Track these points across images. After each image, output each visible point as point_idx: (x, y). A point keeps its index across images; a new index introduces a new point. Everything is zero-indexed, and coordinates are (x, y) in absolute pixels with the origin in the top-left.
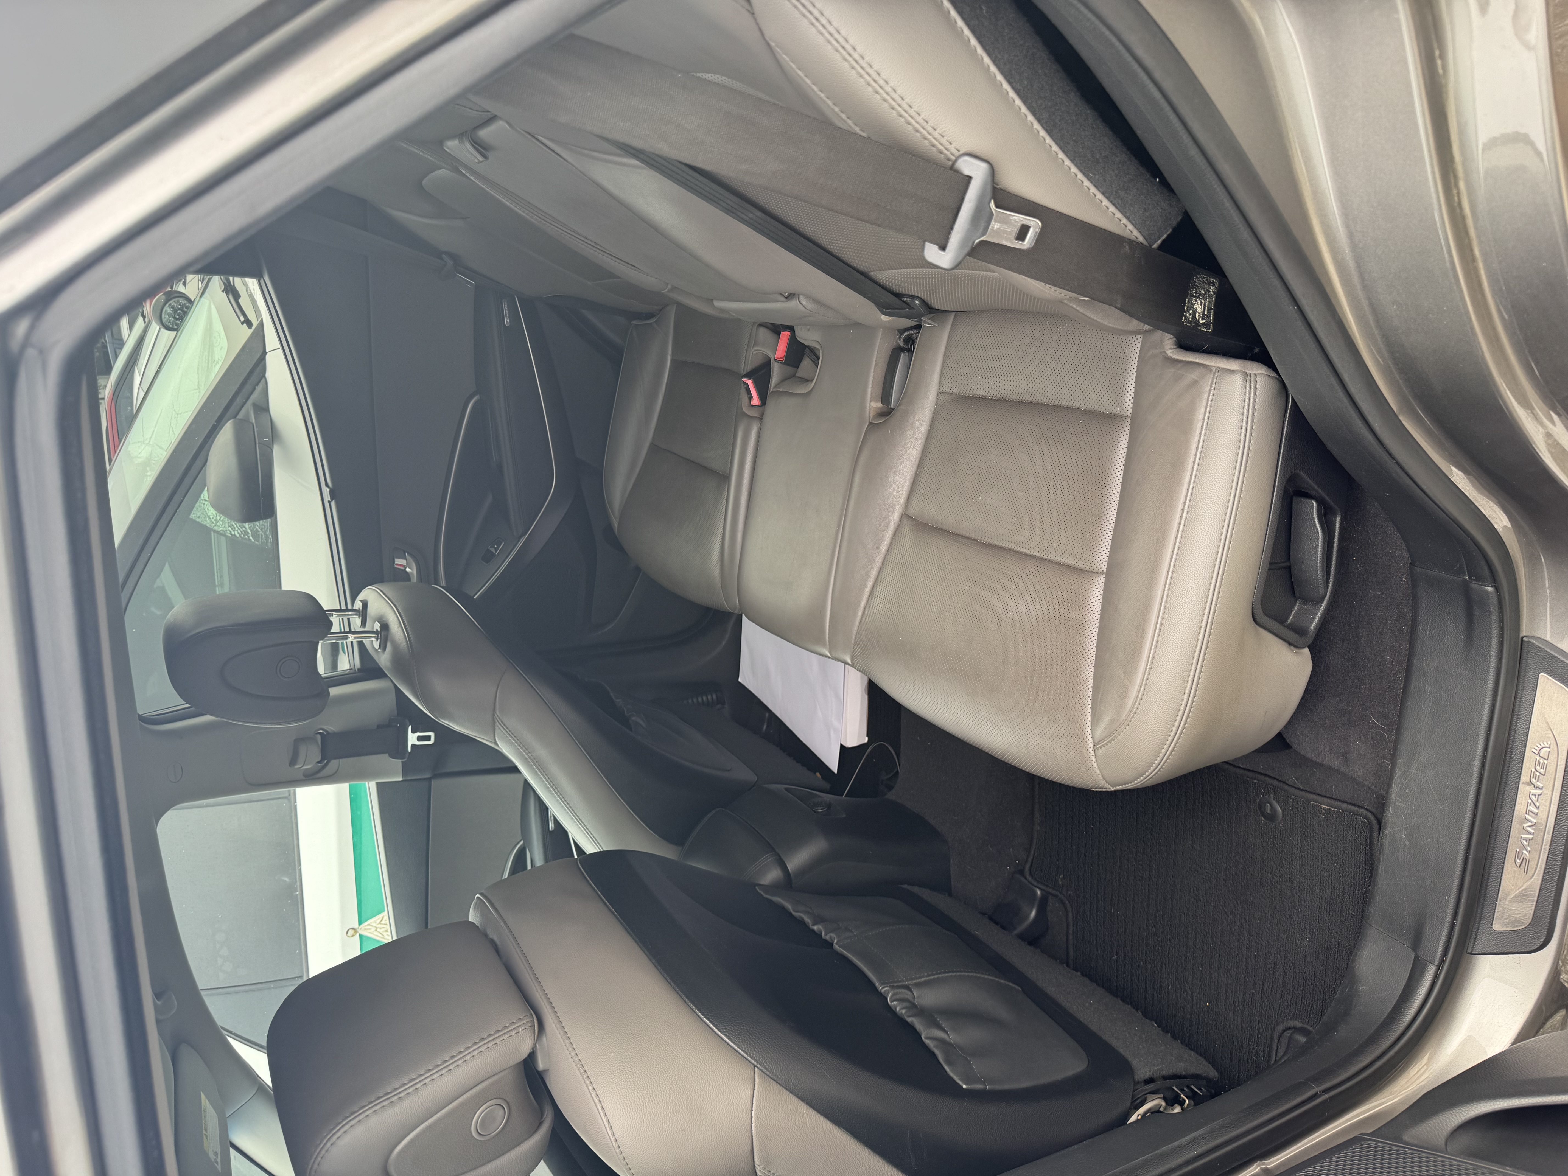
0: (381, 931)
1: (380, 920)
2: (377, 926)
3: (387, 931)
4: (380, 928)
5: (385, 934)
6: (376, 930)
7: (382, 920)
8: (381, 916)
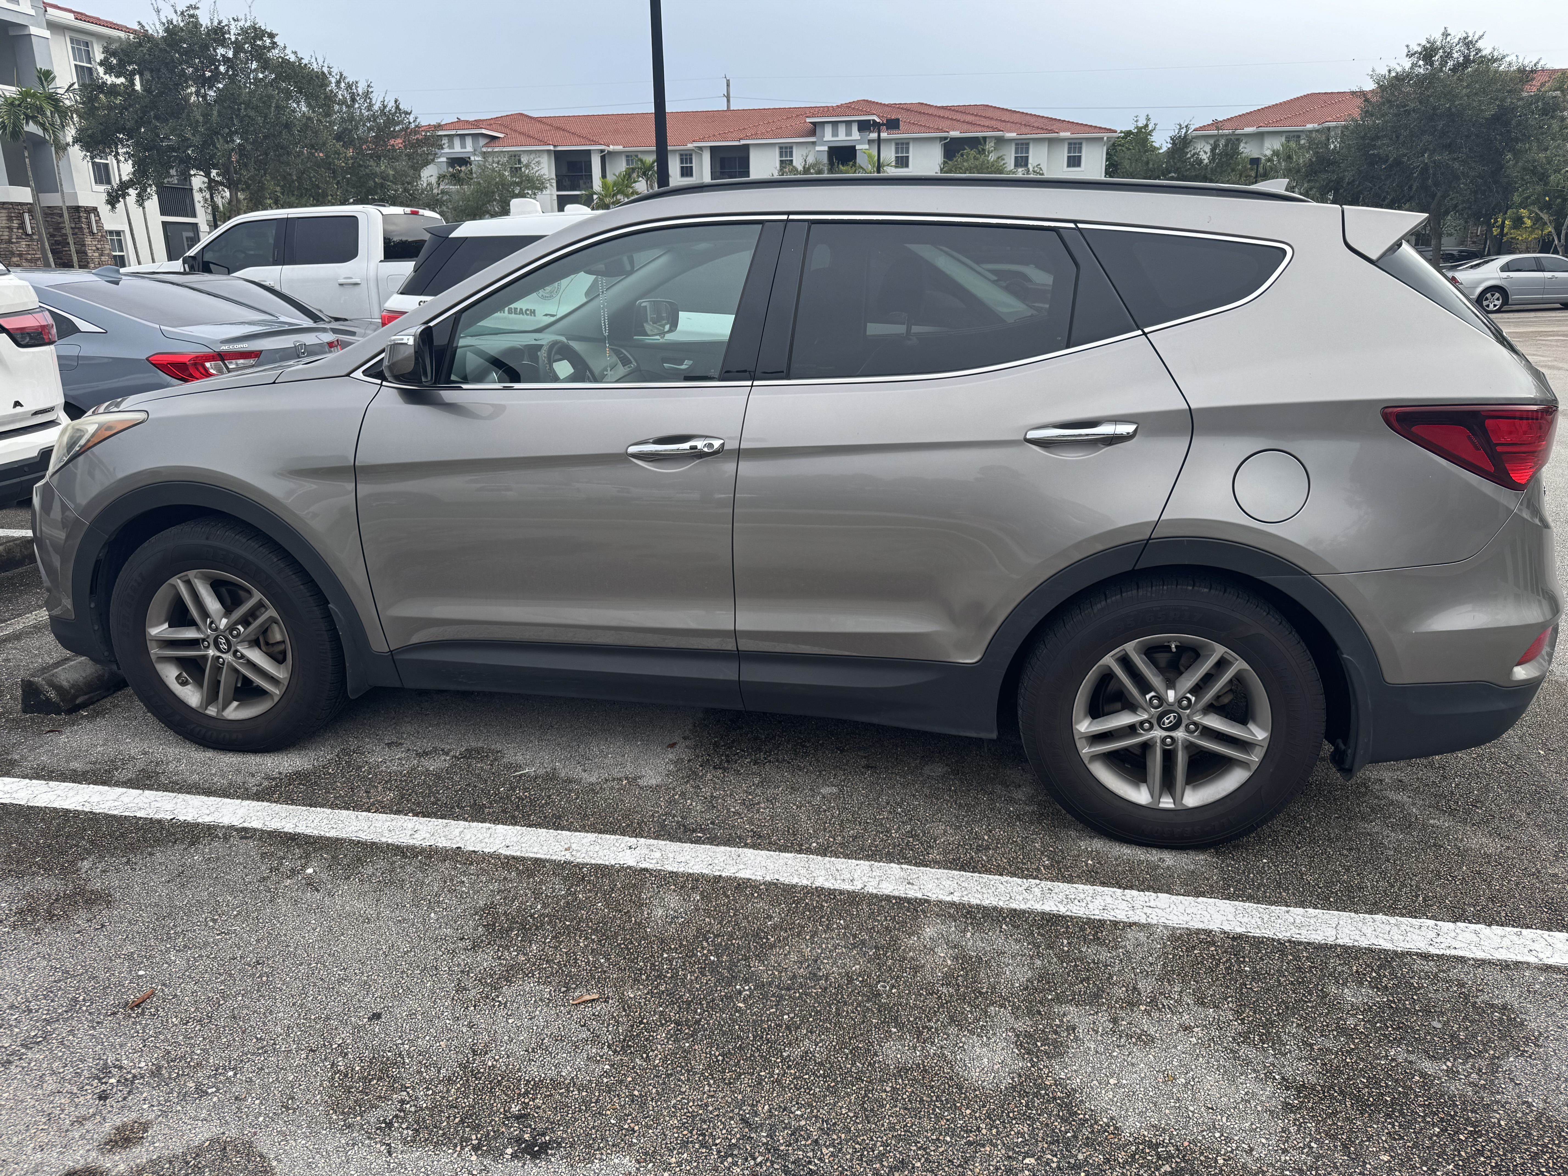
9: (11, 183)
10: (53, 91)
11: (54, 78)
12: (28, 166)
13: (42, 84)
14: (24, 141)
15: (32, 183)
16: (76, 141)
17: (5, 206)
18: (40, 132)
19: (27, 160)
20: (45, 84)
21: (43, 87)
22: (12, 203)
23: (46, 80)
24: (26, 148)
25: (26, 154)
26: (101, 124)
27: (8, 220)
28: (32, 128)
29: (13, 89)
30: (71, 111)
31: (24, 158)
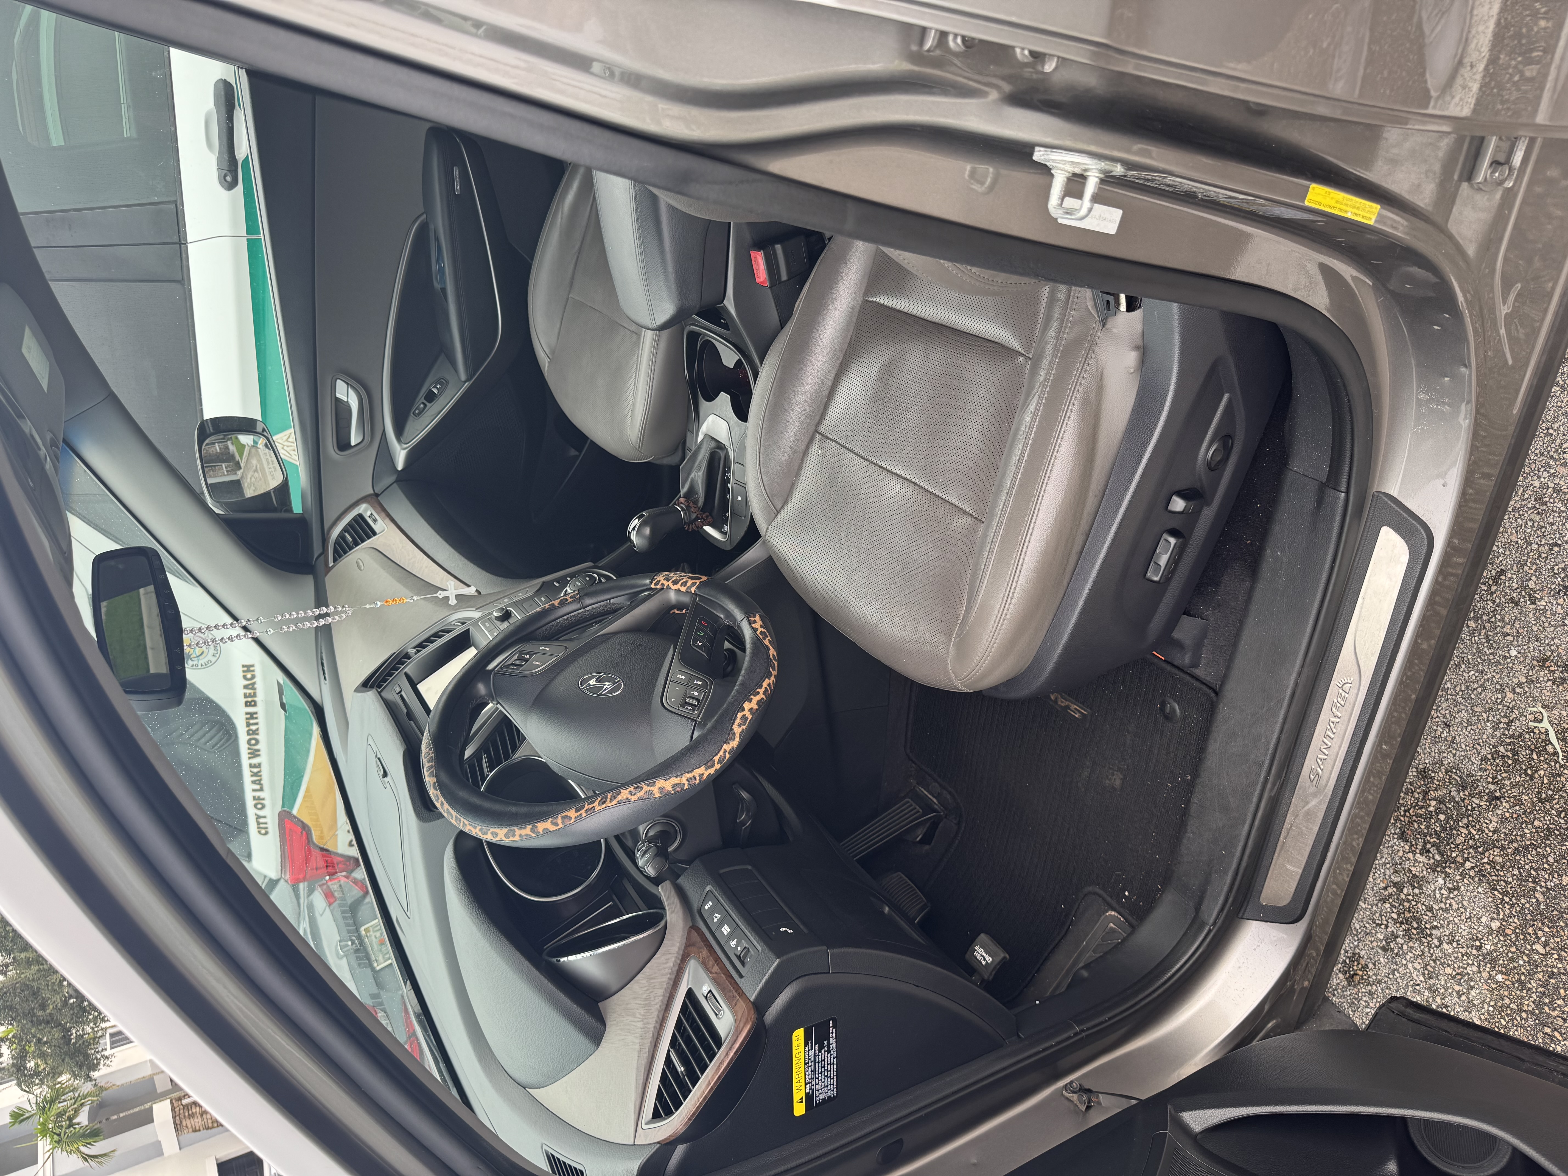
0: (288, 449)
1: (287, 437)
2: (284, 444)
3: (294, 450)
4: (288, 446)
5: (292, 453)
6: (283, 448)
7: (289, 437)
8: (287, 432)
9: (153, 1121)
10: (34, 1106)
11: (19, 1108)
12: (128, 1113)
13: (28, 1118)
14: (100, 1122)
15: (147, 1106)
16: (89, 1078)
17: (178, 1122)
18: (86, 1109)
19: (121, 1115)
20: (27, 1115)
21: (32, 1115)
22: (174, 1118)
23: (22, 1115)
24: (107, 1119)
25: (115, 1117)
26: (63, 1060)
27: (193, 1117)
28: (83, 1119)
29: (40, 1144)
30: (55, 1085)
31: (119, 1119)
